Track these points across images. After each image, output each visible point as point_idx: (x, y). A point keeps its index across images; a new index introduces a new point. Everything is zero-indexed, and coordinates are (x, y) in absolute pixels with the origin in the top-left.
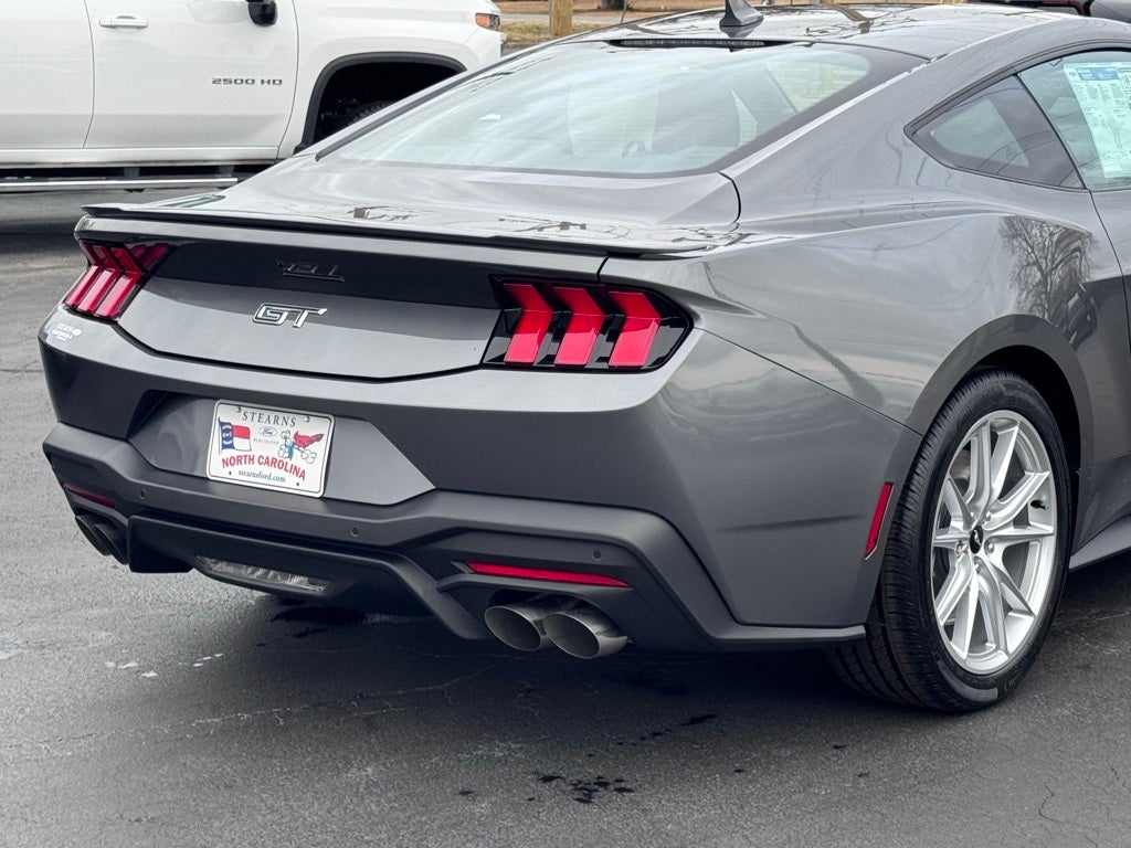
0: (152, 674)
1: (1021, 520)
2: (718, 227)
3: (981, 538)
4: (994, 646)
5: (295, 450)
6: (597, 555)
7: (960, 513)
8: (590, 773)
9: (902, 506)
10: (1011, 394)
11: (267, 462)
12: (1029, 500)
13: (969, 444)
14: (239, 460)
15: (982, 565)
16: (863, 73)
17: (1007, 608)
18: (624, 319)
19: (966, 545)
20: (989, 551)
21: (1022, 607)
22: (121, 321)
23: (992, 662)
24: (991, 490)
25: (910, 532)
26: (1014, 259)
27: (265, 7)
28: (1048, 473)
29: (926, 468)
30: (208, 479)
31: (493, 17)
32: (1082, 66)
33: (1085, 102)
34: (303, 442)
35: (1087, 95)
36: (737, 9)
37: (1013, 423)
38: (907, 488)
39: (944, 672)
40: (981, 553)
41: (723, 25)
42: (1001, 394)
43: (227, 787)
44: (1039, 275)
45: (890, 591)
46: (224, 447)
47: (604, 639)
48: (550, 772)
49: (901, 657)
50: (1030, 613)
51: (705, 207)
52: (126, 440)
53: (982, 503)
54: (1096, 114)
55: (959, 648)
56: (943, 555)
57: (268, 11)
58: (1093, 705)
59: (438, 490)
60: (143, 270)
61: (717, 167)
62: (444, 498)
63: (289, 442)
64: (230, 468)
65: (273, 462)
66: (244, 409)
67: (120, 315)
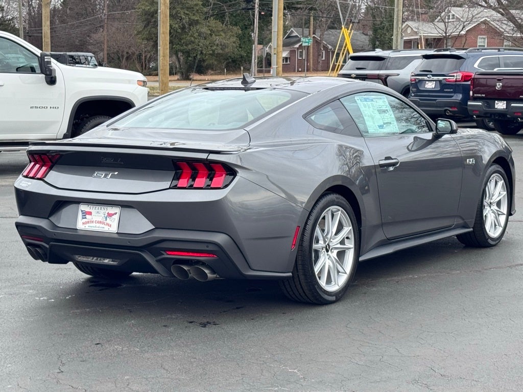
0: (53, 300)
1: (342, 242)
2: (244, 145)
3: (329, 248)
4: (334, 283)
5: (108, 218)
6: (207, 247)
7: (322, 239)
8: (205, 321)
9: (303, 234)
10: (338, 200)
11: (98, 222)
12: (345, 236)
13: (325, 216)
14: (88, 222)
15: (330, 257)
16: (289, 99)
17: (338, 272)
18: (215, 173)
19: (324, 250)
20: (332, 252)
21: (343, 271)
22: (45, 179)
23: (333, 288)
24: (332, 232)
25: (306, 244)
26: (340, 163)
27: (52, 78)
28: (351, 228)
29: (310, 223)
30: (77, 229)
31: (144, 82)
32: (361, 97)
33: (362, 109)
34: (110, 215)
35: (363, 107)
36: (248, 77)
37: (339, 210)
38: (304, 229)
39: (317, 289)
40: (329, 253)
41: (242, 83)
42: (335, 201)
43: (87, 326)
44: (347, 168)
45: (300, 262)
46: (83, 218)
47: (210, 276)
48: (192, 320)
49: (304, 284)
50: (346, 273)
51: (239, 140)
52: (48, 219)
53: (329, 236)
54: (366, 113)
55: (323, 282)
56: (317, 252)
57: (53, 79)
58: (366, 302)
59: (156, 228)
60: (52, 162)
61: (242, 127)
62: (158, 231)
63: (106, 216)
64: (85, 225)
65: (100, 222)
66: (90, 206)
67: (45, 177)
